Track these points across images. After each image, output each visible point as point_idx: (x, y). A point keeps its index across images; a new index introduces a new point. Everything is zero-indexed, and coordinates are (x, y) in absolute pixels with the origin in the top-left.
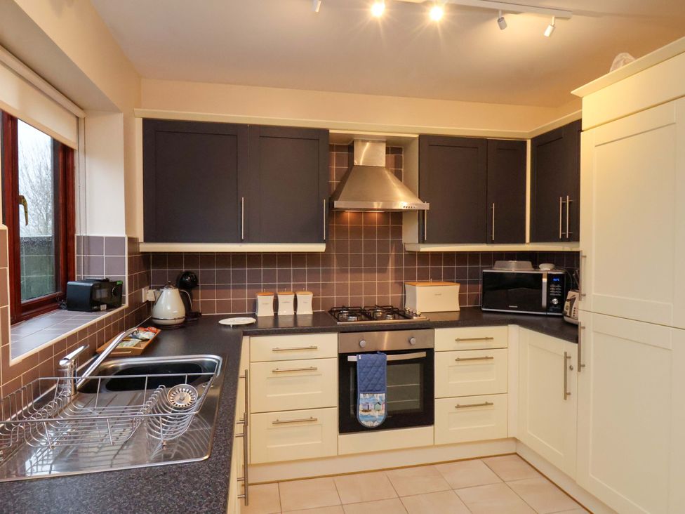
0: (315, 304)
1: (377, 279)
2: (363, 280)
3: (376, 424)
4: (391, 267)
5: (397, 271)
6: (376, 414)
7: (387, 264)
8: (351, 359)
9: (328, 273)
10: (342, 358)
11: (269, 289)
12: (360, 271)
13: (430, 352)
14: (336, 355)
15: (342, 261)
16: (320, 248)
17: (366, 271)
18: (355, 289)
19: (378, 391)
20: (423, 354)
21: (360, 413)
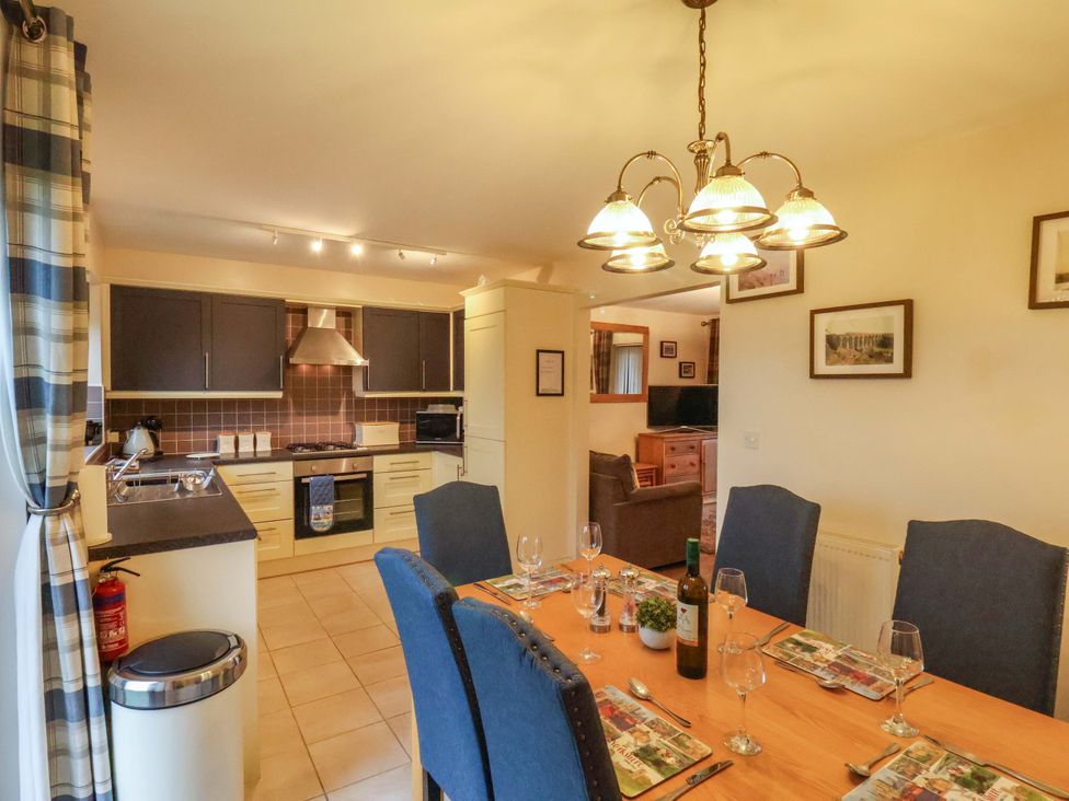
0: (273, 442)
1: (330, 420)
2: (318, 421)
3: (325, 529)
4: (342, 410)
5: (348, 414)
6: (326, 521)
7: (339, 408)
8: (304, 481)
9: (285, 415)
10: (297, 480)
11: (229, 429)
12: (314, 414)
13: (370, 474)
14: (292, 478)
15: (298, 405)
16: (278, 395)
17: (320, 414)
18: (311, 429)
19: (327, 504)
20: (364, 476)
21: (312, 521)
